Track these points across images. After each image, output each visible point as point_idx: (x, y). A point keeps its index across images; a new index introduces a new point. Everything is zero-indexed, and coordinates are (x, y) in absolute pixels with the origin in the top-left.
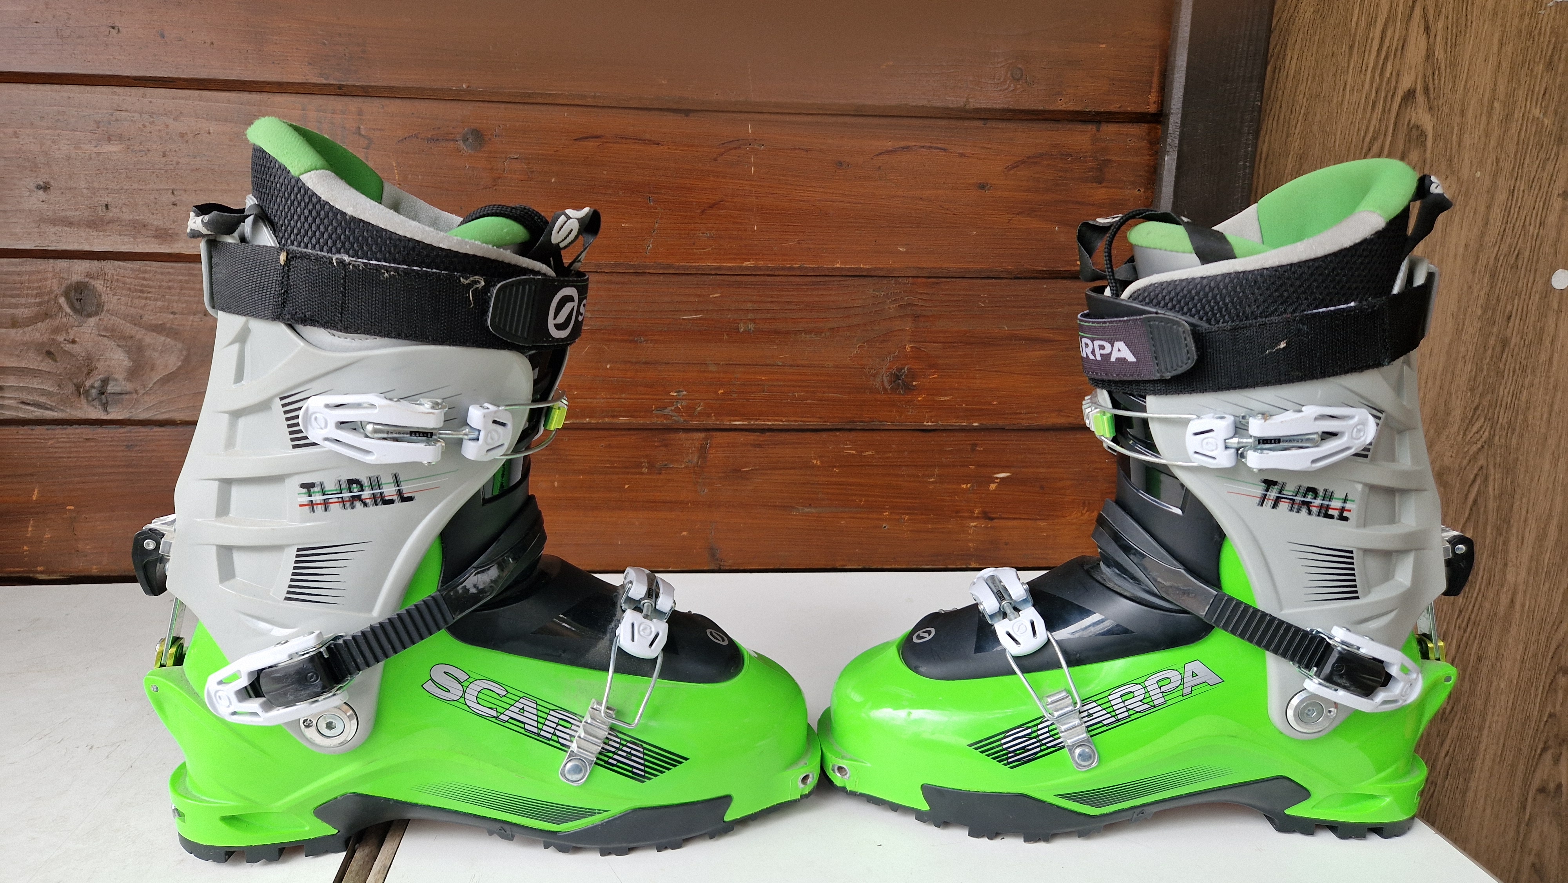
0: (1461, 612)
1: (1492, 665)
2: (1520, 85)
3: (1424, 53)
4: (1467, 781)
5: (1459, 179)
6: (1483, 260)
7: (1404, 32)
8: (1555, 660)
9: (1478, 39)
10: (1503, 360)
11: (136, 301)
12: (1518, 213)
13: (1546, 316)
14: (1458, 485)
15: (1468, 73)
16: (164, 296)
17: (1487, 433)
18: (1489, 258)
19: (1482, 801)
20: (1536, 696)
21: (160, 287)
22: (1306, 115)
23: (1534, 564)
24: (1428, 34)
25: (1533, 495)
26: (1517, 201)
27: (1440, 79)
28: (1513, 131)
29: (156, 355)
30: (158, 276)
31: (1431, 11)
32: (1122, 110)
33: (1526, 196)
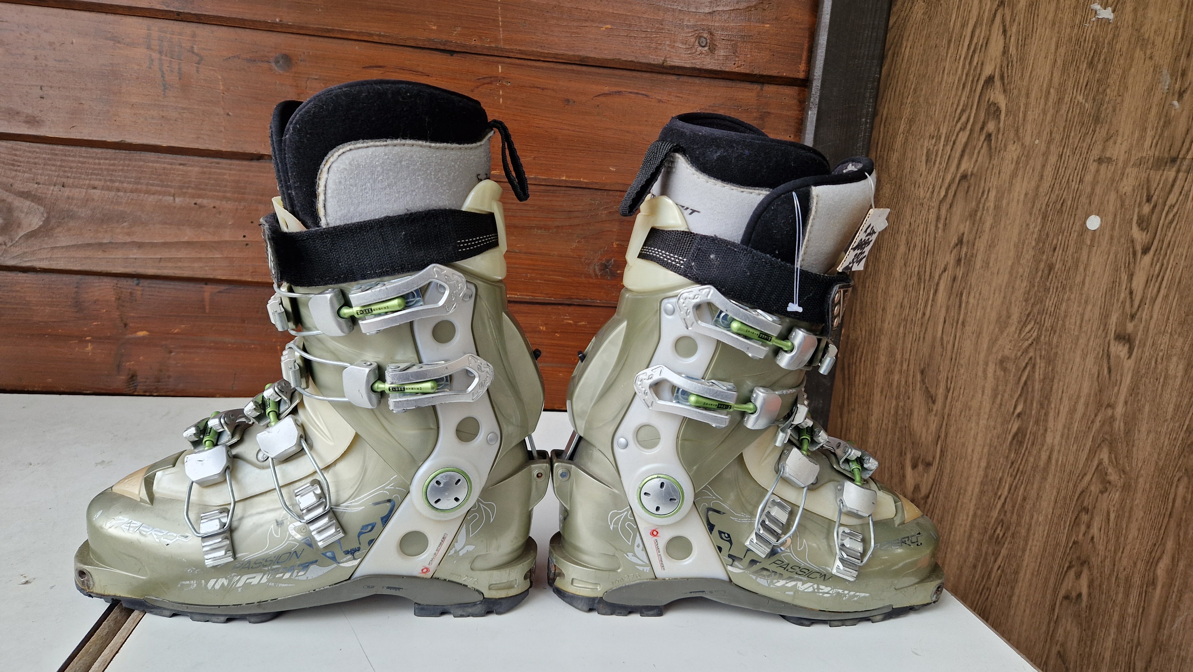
0: (1012, 463)
1: (1034, 504)
2: (1069, 77)
3: (1002, 49)
4: (1013, 588)
5: (1023, 144)
6: (1038, 205)
7: (988, 33)
8: (1079, 502)
9: (1041, 42)
10: (1050, 280)
11: (8, 172)
12: (1064, 172)
13: (1081, 249)
14: (1014, 370)
15: (1032, 66)
16: (31, 170)
17: (1035, 333)
18: (1042, 204)
19: (1023, 603)
20: (1064, 528)
21: (28, 162)
22: (915, 90)
23: (1066, 431)
24: (1005, 36)
25: (1067, 380)
26: (1064, 163)
27: (1012, 70)
28: (1063, 111)
29: (23, 215)
30: (27, 154)
31: (1008, 18)
32: (780, 74)
33: (1070, 160)
